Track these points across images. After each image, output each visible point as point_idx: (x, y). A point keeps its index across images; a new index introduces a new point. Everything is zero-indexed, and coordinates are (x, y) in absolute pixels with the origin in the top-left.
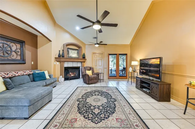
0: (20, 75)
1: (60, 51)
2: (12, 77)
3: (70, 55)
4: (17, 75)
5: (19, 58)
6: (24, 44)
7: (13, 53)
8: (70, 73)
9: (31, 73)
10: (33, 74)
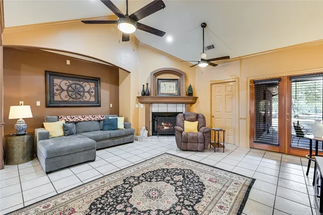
0: (86, 120)
1: (144, 85)
2: (77, 122)
3: (162, 92)
4: (83, 119)
5: (93, 99)
6: (99, 81)
7: (86, 94)
8: (163, 124)
9: (102, 119)
10: (103, 120)
